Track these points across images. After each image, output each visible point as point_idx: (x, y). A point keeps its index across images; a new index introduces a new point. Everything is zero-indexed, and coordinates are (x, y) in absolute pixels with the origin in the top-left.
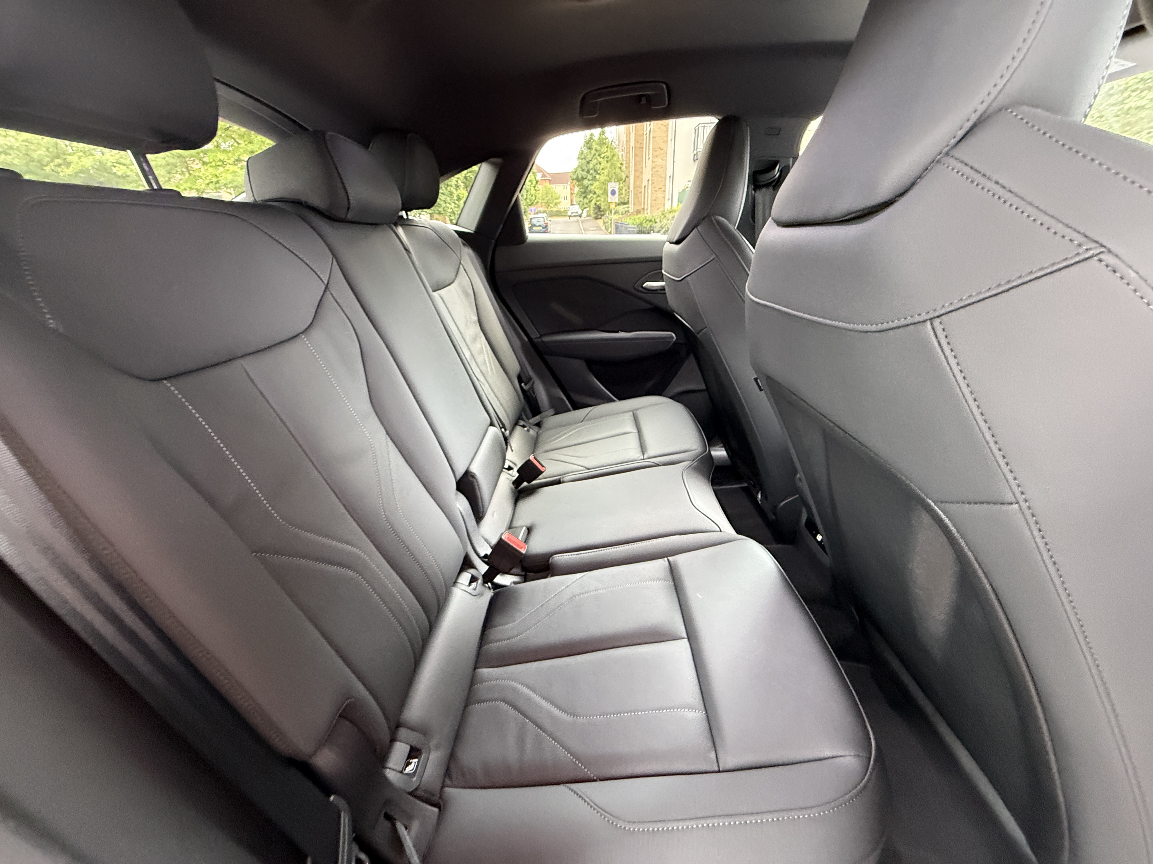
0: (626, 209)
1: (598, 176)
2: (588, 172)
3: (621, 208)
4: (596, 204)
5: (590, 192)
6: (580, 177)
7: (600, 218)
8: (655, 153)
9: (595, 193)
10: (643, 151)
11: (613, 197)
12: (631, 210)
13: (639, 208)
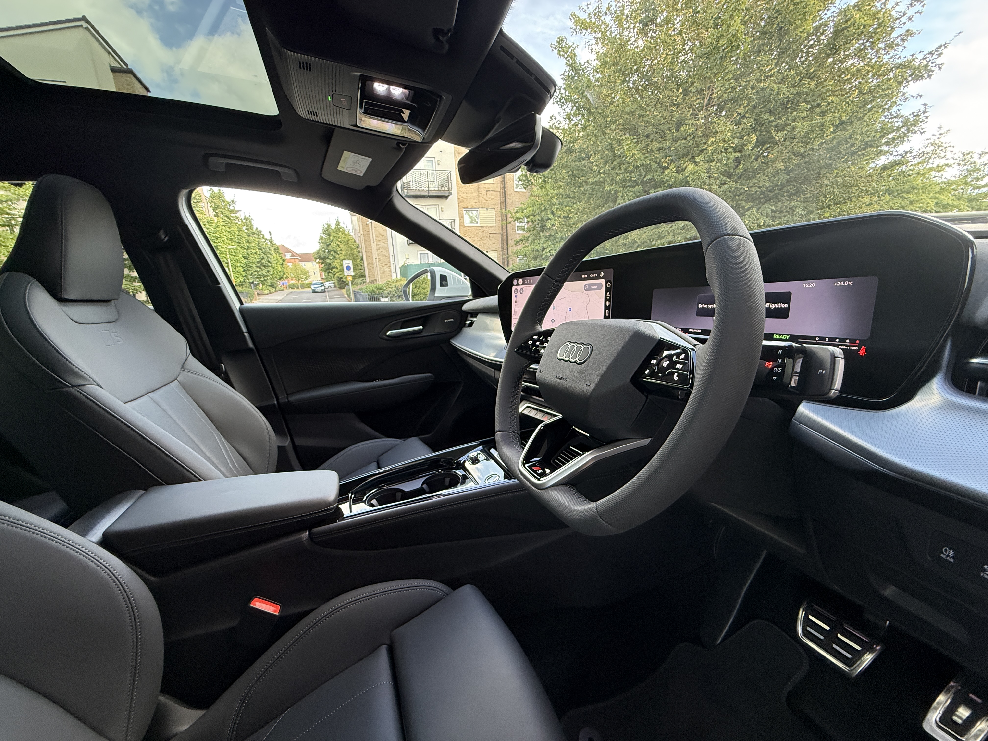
0: (364, 281)
2: (329, 252)
5: (334, 267)
7: (344, 289)
8: (378, 239)
10: (370, 237)
11: (349, 272)
12: (368, 281)
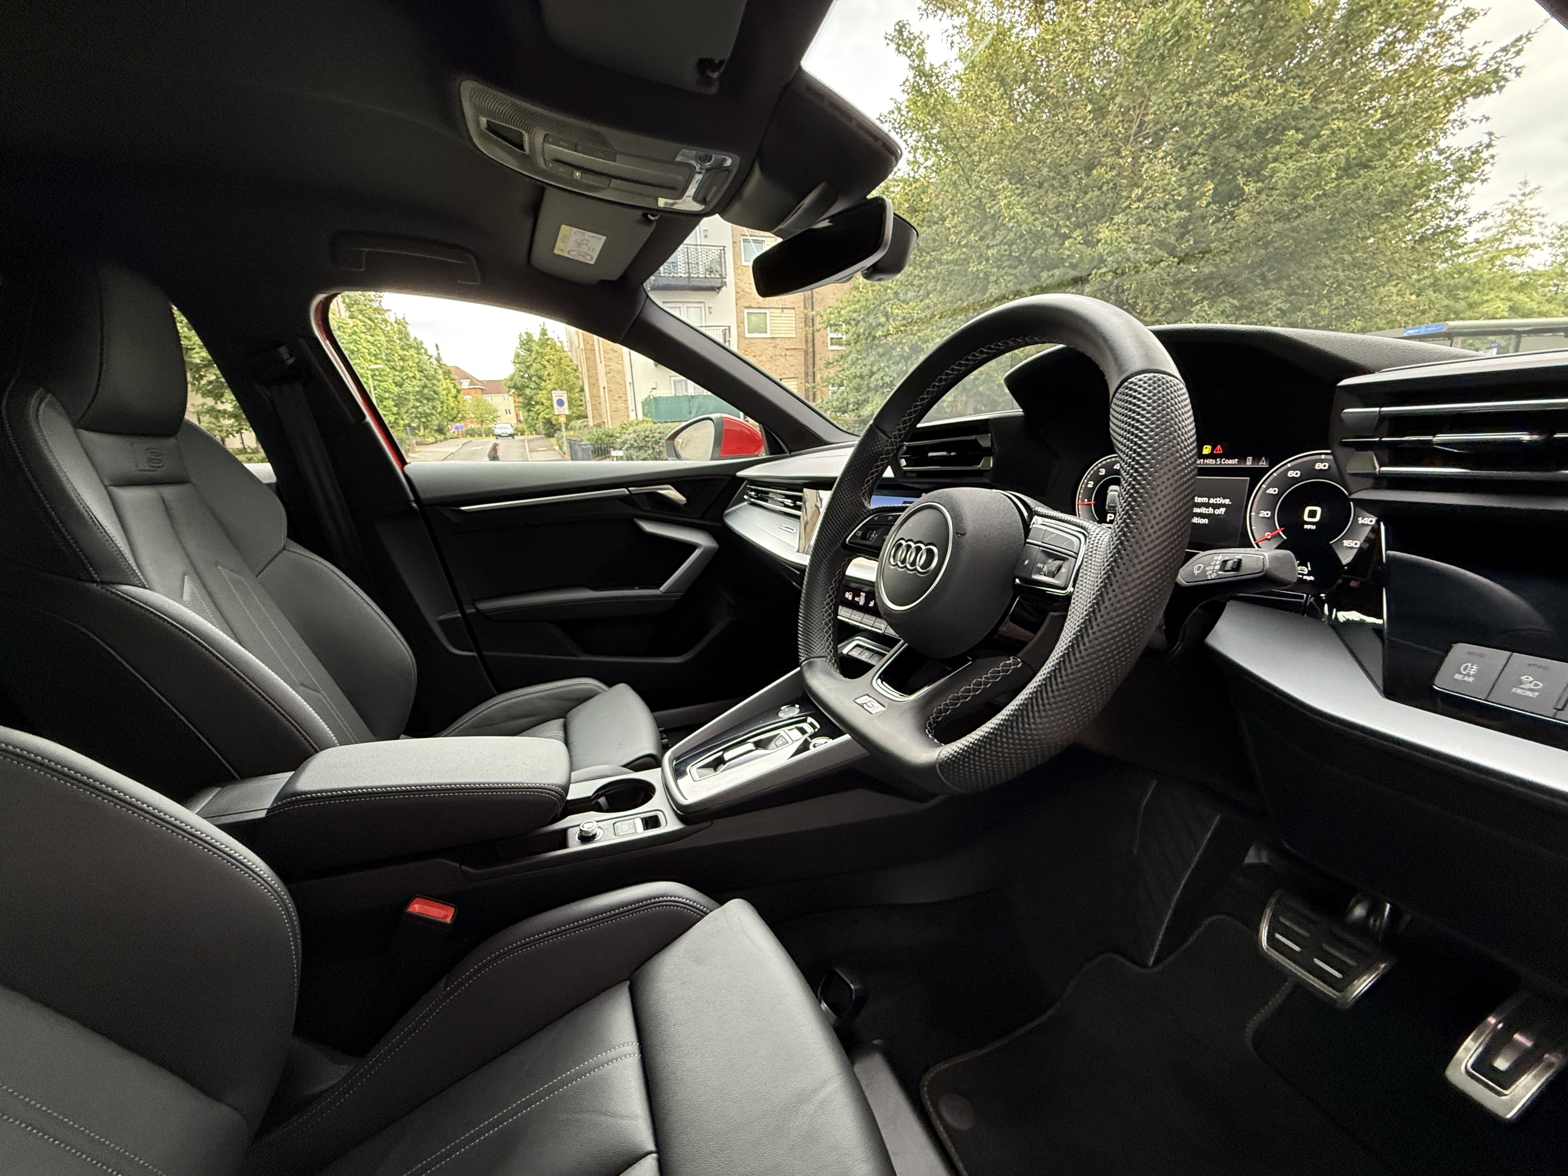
0: (585, 424)
1: (543, 384)
2: (530, 378)
3: (578, 423)
4: (545, 418)
5: (537, 403)
6: (519, 385)
7: (553, 436)
9: (542, 404)
11: (562, 409)
12: (591, 424)
13: (599, 421)
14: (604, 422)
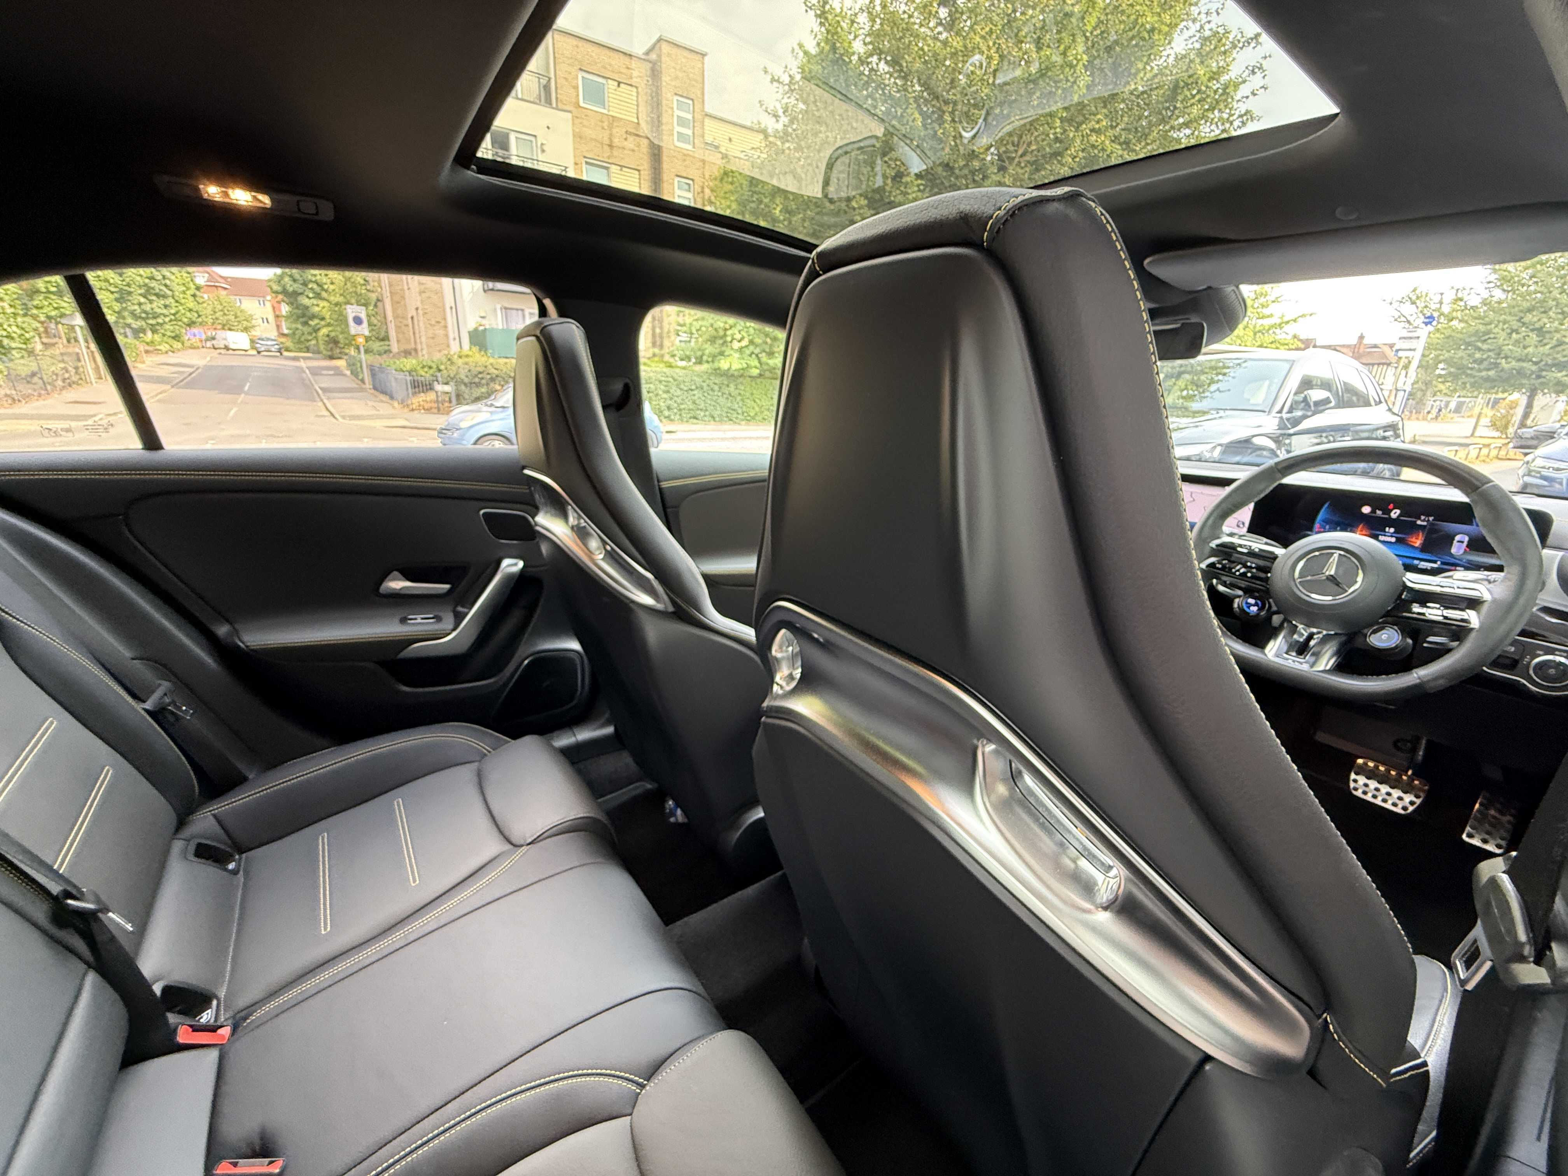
0: (386, 348)
4: (327, 336)
5: (314, 316)
11: (359, 328)
12: (395, 348)
14: (416, 350)
